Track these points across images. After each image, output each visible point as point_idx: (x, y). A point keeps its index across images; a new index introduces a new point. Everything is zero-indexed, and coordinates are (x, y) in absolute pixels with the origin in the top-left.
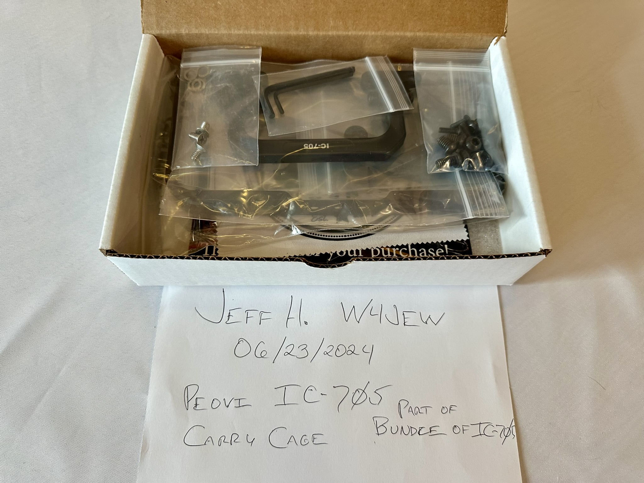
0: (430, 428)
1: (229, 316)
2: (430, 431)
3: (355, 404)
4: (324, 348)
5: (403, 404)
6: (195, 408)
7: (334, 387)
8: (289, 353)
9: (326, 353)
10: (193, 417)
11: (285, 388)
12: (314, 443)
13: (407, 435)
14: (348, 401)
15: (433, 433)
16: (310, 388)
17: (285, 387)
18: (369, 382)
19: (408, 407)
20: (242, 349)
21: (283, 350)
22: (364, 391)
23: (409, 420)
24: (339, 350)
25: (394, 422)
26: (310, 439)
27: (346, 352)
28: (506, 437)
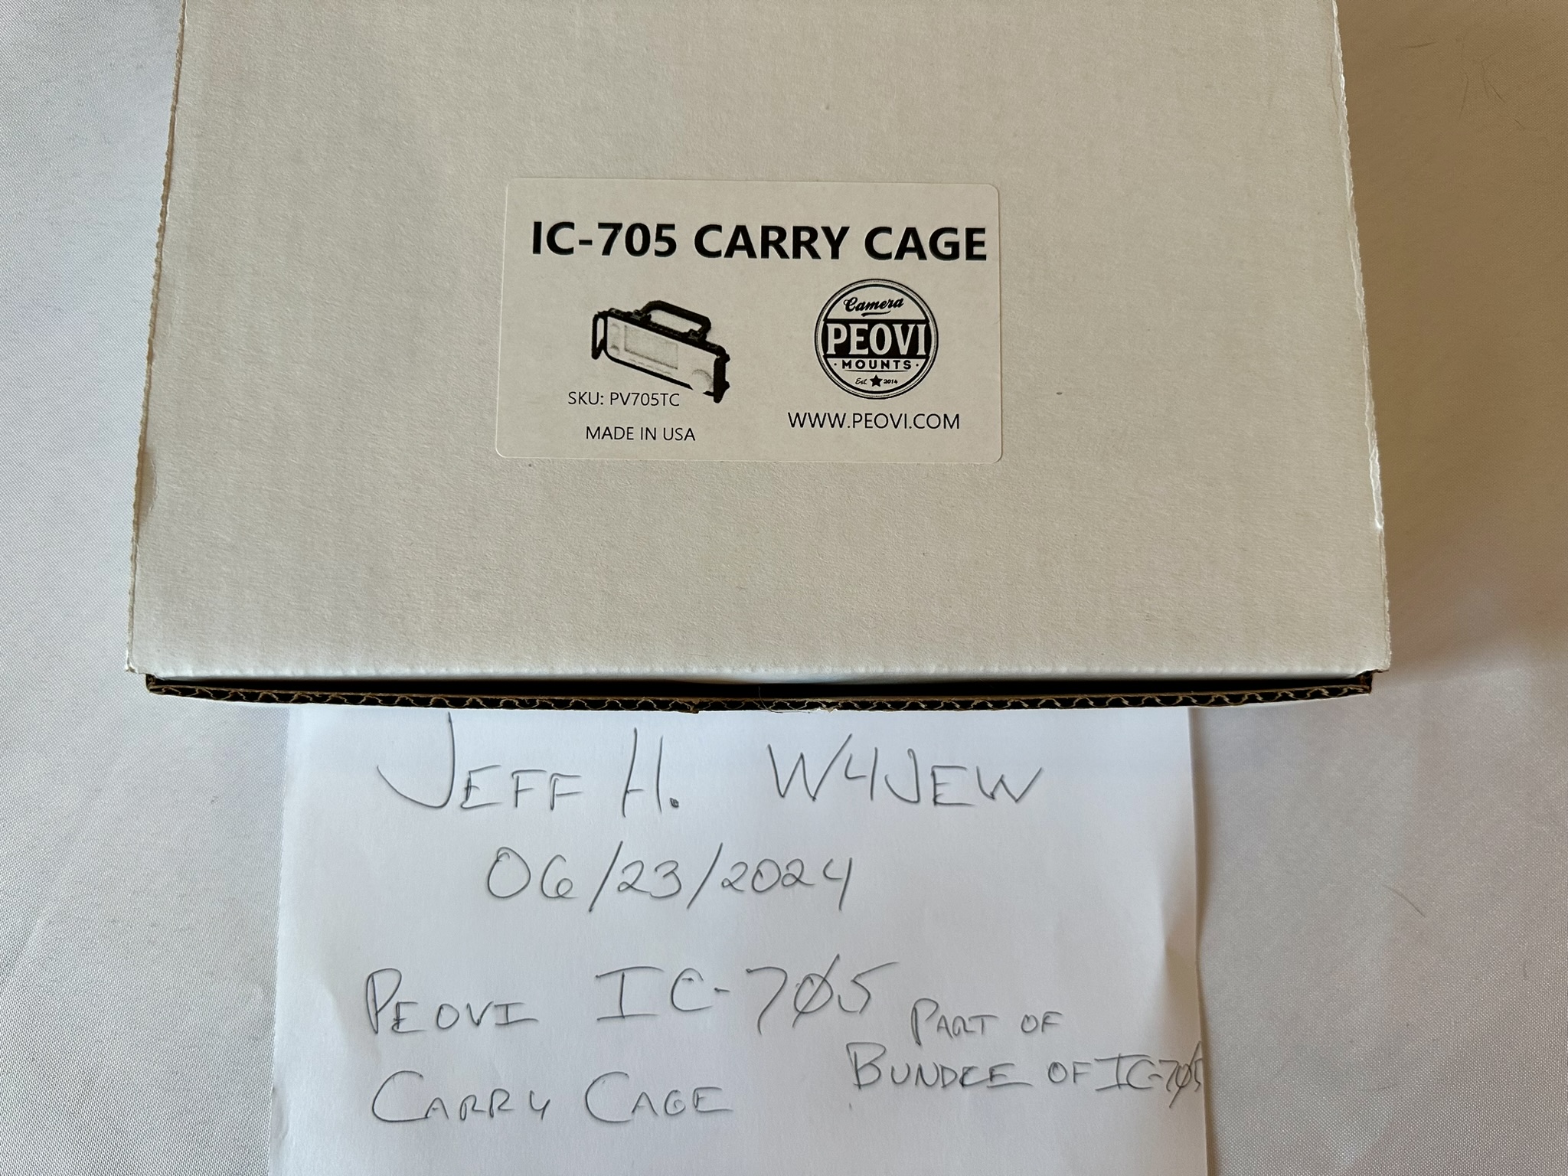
0: (992, 1070)
1: (468, 788)
2: (989, 1076)
3: (801, 1013)
4: (722, 871)
5: (924, 1010)
6: (395, 1028)
7: (749, 971)
8: (630, 883)
9: (726, 884)
10: (394, 1051)
11: (623, 976)
12: (700, 1109)
13: (931, 1086)
14: (784, 1006)
15: (997, 1081)
16: (686, 976)
17: (621, 973)
18: (838, 957)
19: (938, 1017)
20: (507, 877)
21: (616, 878)
22: (824, 980)
23: (938, 1050)
24: (761, 874)
25: (901, 1055)
26: (687, 1100)
27: (781, 878)
28: (1181, 1087)
